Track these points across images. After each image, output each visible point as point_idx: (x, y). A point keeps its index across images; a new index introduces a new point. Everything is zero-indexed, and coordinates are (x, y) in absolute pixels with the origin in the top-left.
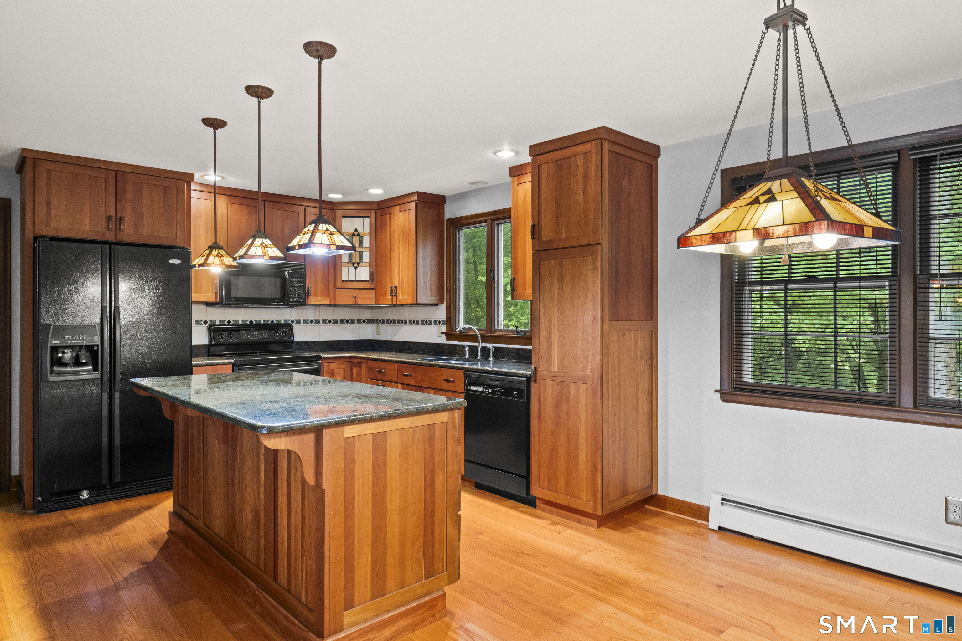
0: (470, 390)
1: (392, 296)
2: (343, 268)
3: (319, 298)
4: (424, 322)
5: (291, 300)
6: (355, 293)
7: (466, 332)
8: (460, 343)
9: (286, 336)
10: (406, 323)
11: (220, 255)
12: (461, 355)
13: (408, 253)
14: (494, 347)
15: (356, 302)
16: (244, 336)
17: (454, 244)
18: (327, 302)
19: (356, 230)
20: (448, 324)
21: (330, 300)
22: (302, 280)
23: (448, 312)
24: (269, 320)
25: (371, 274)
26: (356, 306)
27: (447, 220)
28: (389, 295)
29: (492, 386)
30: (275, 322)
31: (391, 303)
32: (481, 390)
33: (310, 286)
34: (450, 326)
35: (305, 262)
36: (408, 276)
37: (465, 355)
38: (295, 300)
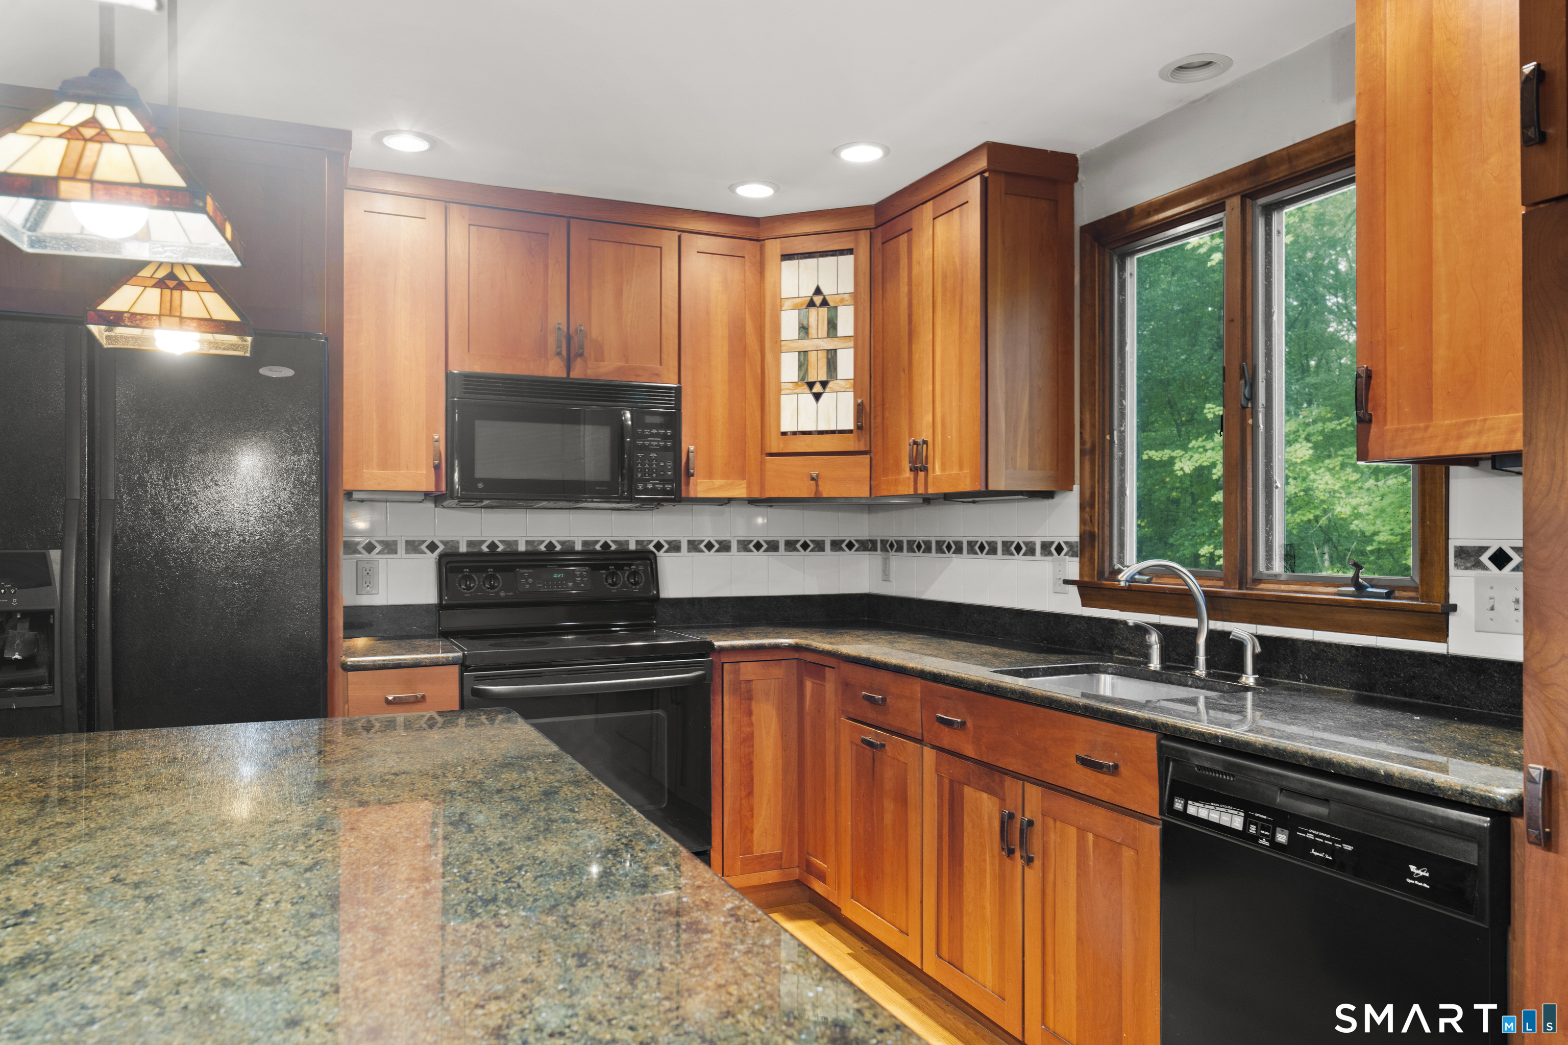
0: (1184, 815)
1: (914, 470)
2: (784, 398)
3: (718, 482)
4: (1013, 548)
5: (640, 486)
6: (815, 466)
7: (1149, 581)
8: (1133, 618)
9: (636, 583)
10: (959, 550)
11: (172, 284)
12: (1131, 654)
13: (960, 338)
14: (1262, 639)
15: (817, 491)
16: (528, 583)
17: (1107, 303)
18: (740, 491)
19: (818, 291)
20: (1087, 555)
21: (749, 487)
22: (669, 432)
23: (1087, 516)
24: (597, 542)
25: (860, 410)
26: (816, 502)
27: (1083, 229)
28: (908, 469)
29: (1282, 818)
30: (613, 547)
31: (912, 492)
32: (1237, 822)
33: (692, 448)
34: (1092, 559)
35: (679, 382)
36: (960, 407)
37: (1147, 658)
38: (650, 486)
